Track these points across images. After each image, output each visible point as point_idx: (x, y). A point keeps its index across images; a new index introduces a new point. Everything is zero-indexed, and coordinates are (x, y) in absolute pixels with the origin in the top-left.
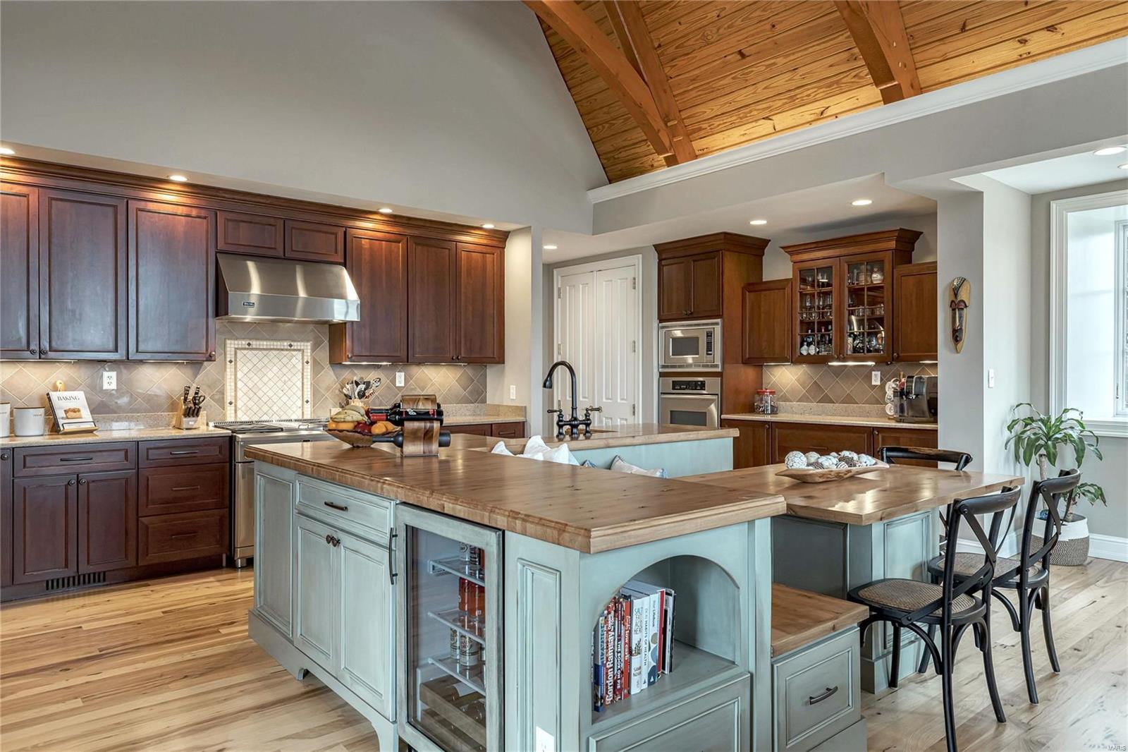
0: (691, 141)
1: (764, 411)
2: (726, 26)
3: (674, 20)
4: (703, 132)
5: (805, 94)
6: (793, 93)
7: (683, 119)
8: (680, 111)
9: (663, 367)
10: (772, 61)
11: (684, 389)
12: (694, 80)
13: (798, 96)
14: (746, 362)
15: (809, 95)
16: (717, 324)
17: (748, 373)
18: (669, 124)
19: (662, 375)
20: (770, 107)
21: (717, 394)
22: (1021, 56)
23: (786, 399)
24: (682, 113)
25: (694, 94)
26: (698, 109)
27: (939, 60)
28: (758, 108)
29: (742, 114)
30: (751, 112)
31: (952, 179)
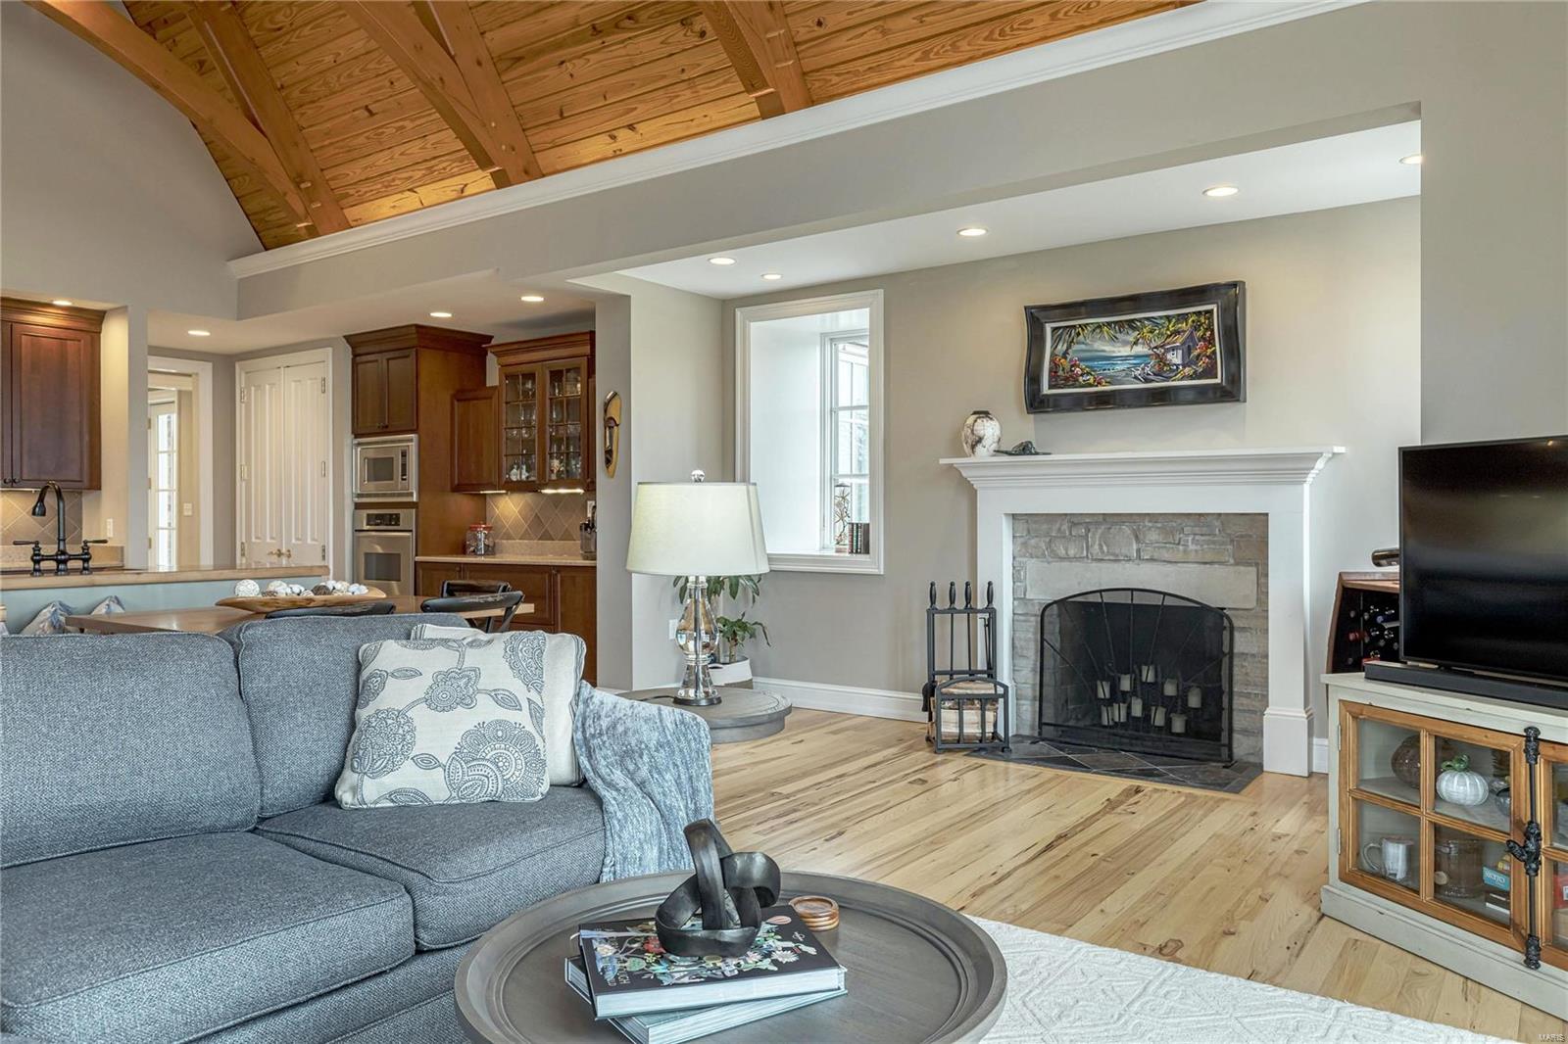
0: (342, 209)
1: (474, 551)
2: (345, 74)
3: (291, 59)
4: (351, 199)
5: (441, 166)
6: (429, 164)
7: (328, 180)
8: (322, 170)
9: (359, 496)
10: (401, 123)
11: (378, 525)
12: (328, 134)
13: (436, 168)
14: (457, 489)
15: (444, 169)
16: (411, 440)
17: (462, 504)
18: (303, 186)
19: (358, 506)
20: (411, 177)
21: (411, 531)
22: (615, 151)
23: (509, 537)
24: (325, 172)
25: (331, 151)
26: (342, 170)
27: (549, 146)
28: (399, 176)
29: (386, 183)
30: (394, 180)
31: (569, 281)
